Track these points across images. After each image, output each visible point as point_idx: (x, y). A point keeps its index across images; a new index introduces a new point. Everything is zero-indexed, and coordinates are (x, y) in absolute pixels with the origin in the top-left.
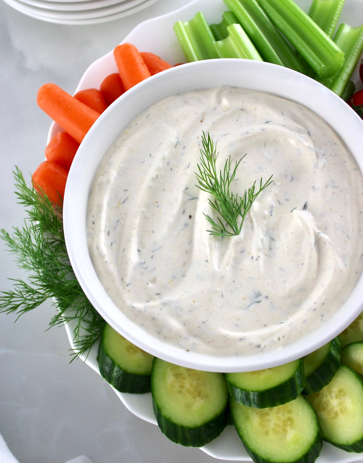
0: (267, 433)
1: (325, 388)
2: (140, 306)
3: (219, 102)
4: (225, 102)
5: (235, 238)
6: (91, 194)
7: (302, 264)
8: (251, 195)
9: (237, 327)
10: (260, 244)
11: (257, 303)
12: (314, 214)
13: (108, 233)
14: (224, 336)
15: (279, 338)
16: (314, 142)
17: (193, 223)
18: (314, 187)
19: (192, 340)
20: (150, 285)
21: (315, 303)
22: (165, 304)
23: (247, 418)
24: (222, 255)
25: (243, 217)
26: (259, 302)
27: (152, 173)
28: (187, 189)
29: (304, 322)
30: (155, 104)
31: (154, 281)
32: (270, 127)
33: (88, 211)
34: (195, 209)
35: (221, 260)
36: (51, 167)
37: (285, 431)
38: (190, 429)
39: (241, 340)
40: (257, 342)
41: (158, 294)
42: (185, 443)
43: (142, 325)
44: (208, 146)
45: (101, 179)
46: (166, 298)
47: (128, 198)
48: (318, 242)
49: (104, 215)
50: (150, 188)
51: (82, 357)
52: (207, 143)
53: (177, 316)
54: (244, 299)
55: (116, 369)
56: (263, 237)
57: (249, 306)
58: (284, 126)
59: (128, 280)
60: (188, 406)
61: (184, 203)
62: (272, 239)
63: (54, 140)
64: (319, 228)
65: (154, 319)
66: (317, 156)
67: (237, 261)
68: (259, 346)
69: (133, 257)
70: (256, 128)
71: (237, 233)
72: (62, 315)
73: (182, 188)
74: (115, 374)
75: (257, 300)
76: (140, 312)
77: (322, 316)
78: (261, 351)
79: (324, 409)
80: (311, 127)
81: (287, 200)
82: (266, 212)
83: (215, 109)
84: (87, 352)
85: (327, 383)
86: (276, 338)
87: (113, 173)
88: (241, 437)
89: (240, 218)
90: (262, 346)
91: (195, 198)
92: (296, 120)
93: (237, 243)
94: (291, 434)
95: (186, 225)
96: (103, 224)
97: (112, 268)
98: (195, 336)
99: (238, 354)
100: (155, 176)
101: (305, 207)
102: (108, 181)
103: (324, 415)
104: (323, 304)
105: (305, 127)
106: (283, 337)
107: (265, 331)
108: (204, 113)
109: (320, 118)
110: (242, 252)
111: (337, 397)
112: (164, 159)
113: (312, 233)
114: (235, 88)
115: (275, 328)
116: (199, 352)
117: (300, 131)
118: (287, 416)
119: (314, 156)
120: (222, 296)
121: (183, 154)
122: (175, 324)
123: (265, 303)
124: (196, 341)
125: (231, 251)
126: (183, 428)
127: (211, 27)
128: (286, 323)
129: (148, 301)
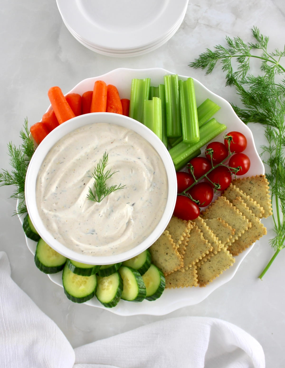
0: (73, 282)
1: (106, 278)
2: (46, 211)
3: (125, 137)
4: (127, 139)
5: (97, 203)
6: (50, 151)
7: (117, 228)
8: (113, 189)
9: (79, 239)
10: (105, 211)
11: (92, 234)
12: (134, 209)
13: (48, 174)
14: (71, 241)
15: (92, 252)
16: (154, 178)
17: (84, 187)
18: (142, 198)
19: (59, 235)
20: (54, 205)
21: (113, 246)
22: (55, 216)
23: (69, 273)
24: (89, 207)
25: (105, 196)
26: (93, 234)
27: (78, 157)
28: (89, 171)
29: (105, 251)
30: (97, 123)
31: (56, 204)
32: (139, 162)
33: (45, 159)
34: (88, 181)
35: (86, 209)
36: (41, 127)
37: (81, 285)
38: (45, 266)
39: (77, 245)
40: (83, 249)
41: (55, 210)
42: (41, 269)
43: (43, 220)
44: (105, 159)
45: (56, 148)
46: (57, 214)
47: (63, 162)
48: (129, 223)
49: (50, 165)
50: (74, 163)
51: (19, 216)
52: (105, 158)
53: (57, 223)
54: (88, 230)
55: (29, 228)
56: (108, 208)
57: (88, 233)
58: (145, 164)
59: (46, 198)
60: (49, 257)
61: (85, 177)
62: (112, 211)
63: (48, 113)
64: (133, 217)
65: (48, 220)
66: (151, 185)
67: (93, 213)
68: (82, 251)
69: (53, 189)
70: (132, 159)
71: (99, 202)
72: (18, 194)
73: (87, 170)
74: (27, 229)
75: (92, 233)
76: (44, 214)
77: (114, 252)
78: (83, 253)
79: (102, 284)
80: (157, 171)
81: (128, 197)
82: (116, 199)
83: (121, 140)
84: (22, 214)
85: (107, 276)
86: (91, 252)
87: (62, 148)
88: (63, 278)
89: (103, 196)
90: (84, 252)
91: (90, 177)
92: (152, 164)
93: (97, 205)
94: (82, 288)
95: (81, 187)
96: (48, 168)
97: (43, 189)
98: (61, 234)
99: (74, 250)
100: (79, 159)
101: (133, 205)
102: (59, 151)
103: (100, 286)
104: (116, 248)
105: (154, 169)
106: (94, 253)
107: (89, 247)
108: (115, 140)
109: (164, 168)
110: (97, 210)
111: (109, 283)
112: (86, 153)
113: (128, 218)
114: (136, 133)
115: (93, 247)
116: (59, 241)
117: (150, 170)
118: (85, 280)
119: (149, 185)
120: (79, 224)
121: (96, 154)
122: (55, 226)
123: (95, 235)
124: (60, 236)
125: (92, 208)
126: (42, 264)
127: (150, 88)
128: (99, 248)
129: (50, 211)
